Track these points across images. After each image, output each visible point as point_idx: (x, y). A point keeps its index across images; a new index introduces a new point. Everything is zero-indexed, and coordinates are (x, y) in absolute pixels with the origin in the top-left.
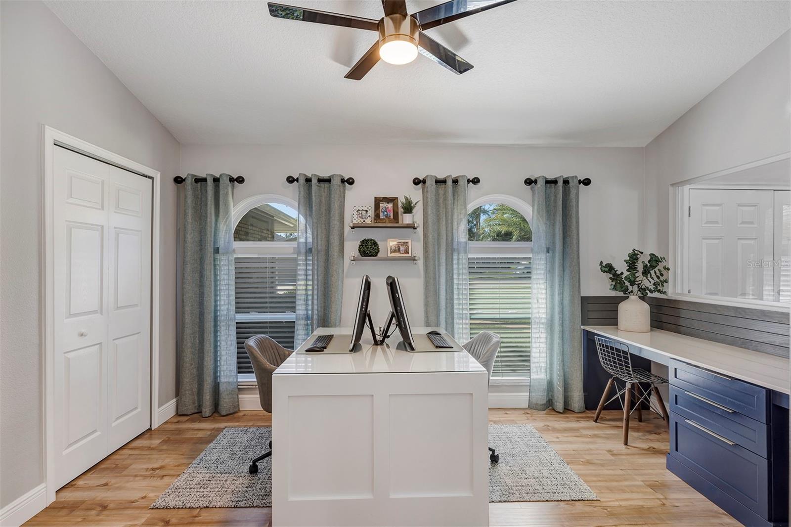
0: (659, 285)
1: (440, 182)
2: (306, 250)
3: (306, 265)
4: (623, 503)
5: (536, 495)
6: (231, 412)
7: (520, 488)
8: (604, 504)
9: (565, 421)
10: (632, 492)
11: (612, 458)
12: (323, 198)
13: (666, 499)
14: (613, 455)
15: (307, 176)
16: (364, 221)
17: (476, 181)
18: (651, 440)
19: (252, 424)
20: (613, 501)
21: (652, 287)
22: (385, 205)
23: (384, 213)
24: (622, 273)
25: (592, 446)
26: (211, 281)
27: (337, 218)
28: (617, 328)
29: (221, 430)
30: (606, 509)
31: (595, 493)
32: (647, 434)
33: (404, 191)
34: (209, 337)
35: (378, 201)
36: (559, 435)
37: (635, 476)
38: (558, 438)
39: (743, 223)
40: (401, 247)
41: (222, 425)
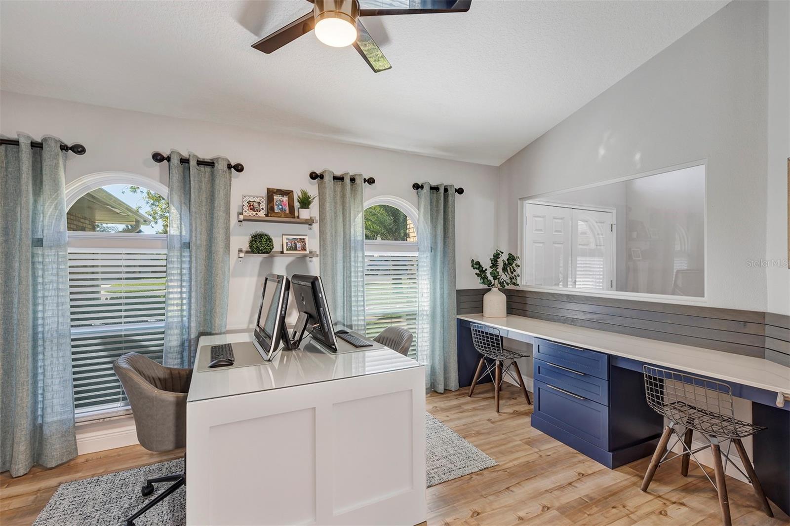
0: (513, 279)
1: (339, 179)
2: (181, 244)
3: (182, 262)
4: (516, 463)
5: (452, 473)
6: (65, 460)
7: (436, 470)
8: (504, 467)
9: (447, 400)
10: (518, 451)
11: (492, 425)
12: (203, 184)
13: (540, 451)
14: (493, 423)
15: (183, 156)
16: (257, 214)
17: (371, 181)
18: (512, 405)
19: (104, 470)
20: (508, 463)
21: (509, 281)
22: (280, 198)
23: (278, 206)
24: (486, 270)
25: (475, 419)
26: (28, 285)
27: (222, 208)
28: (483, 315)
29: (55, 489)
30: (506, 471)
31: (494, 459)
32: (508, 400)
33: (300, 184)
34: (24, 363)
35: (272, 193)
36: (447, 414)
37: (514, 438)
38: (448, 416)
39: (556, 231)
40: (298, 244)
41: (53, 482)
